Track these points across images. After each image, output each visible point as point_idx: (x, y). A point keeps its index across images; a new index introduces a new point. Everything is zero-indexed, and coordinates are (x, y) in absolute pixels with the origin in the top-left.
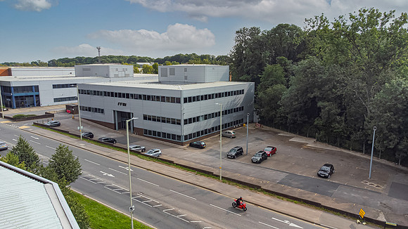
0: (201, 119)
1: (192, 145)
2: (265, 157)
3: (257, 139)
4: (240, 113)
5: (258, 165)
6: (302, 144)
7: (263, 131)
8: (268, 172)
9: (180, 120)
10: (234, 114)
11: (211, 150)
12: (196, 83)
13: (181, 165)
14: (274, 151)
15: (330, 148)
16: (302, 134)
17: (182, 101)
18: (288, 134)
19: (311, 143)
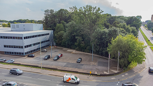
0: (32, 45)
1: (29, 56)
2: (58, 58)
3: (55, 52)
4: (48, 42)
5: (56, 61)
6: (71, 52)
7: (57, 48)
8: (60, 63)
9: (23, 46)
10: (46, 43)
11: (37, 57)
12: (29, 31)
13: (24, 65)
14: (62, 55)
15: (80, 52)
16: (71, 48)
17: (23, 38)
18: (66, 49)
19: (74, 51)
